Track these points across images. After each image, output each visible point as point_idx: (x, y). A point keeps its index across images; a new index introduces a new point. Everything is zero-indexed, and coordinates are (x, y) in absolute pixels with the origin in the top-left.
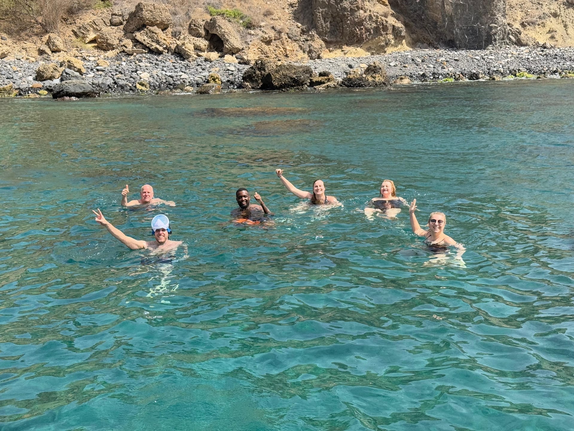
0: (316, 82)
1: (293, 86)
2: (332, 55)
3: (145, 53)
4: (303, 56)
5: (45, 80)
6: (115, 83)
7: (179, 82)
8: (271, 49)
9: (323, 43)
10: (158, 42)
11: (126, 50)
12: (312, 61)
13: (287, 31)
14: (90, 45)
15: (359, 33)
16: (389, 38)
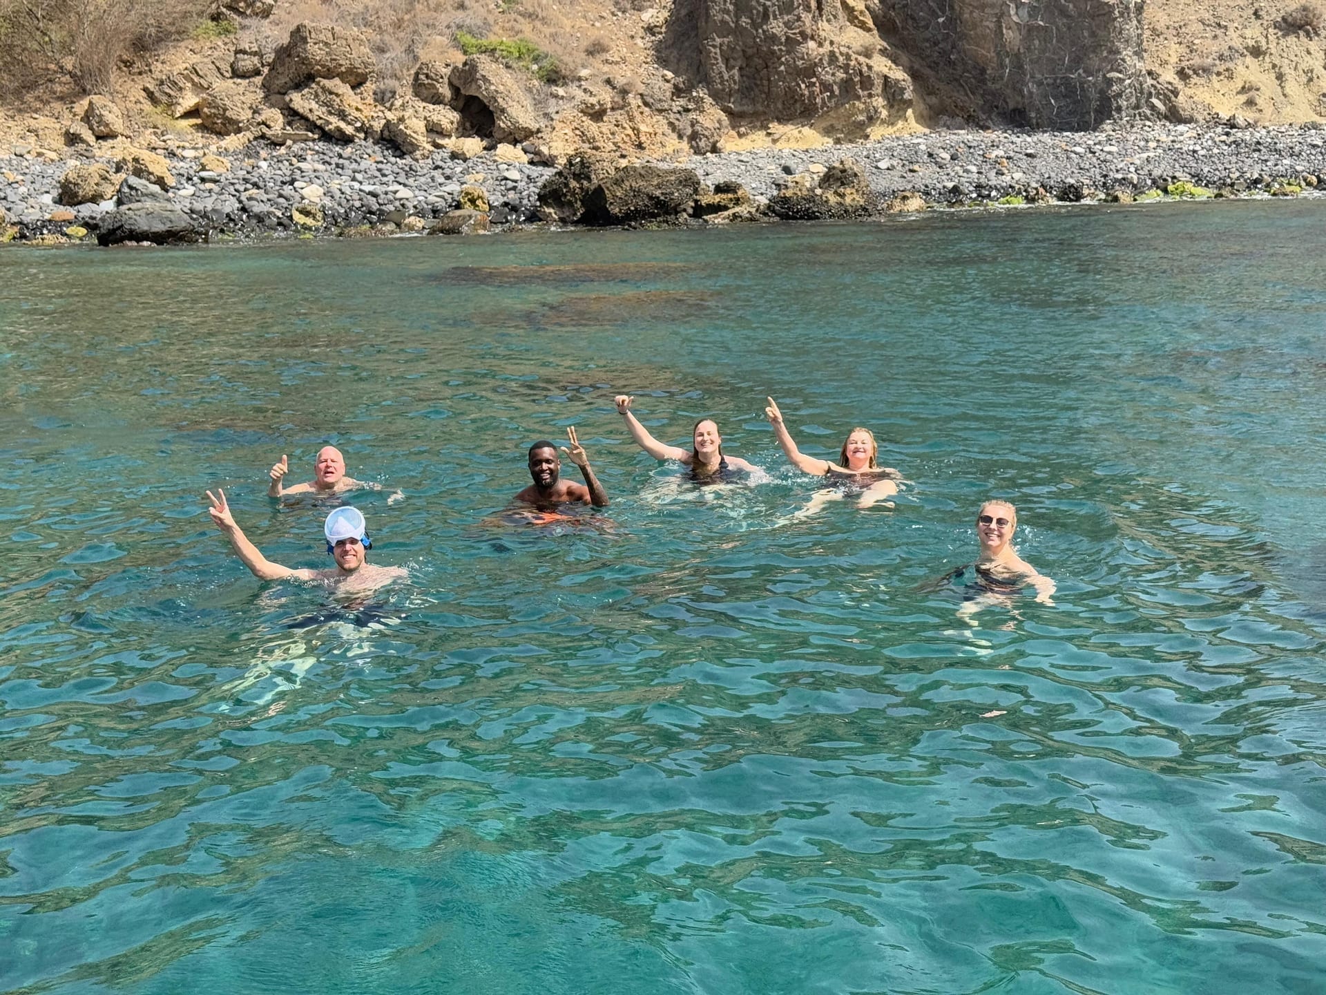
0: (708, 205)
1: (654, 216)
2: (744, 145)
3: (314, 140)
4: (679, 146)
5: (80, 203)
6: (244, 209)
7: (391, 208)
8: (604, 130)
9: (723, 116)
10: (342, 115)
11: (268, 132)
12: (699, 158)
13: (642, 89)
14: (185, 123)
15: (806, 92)
16: (875, 104)
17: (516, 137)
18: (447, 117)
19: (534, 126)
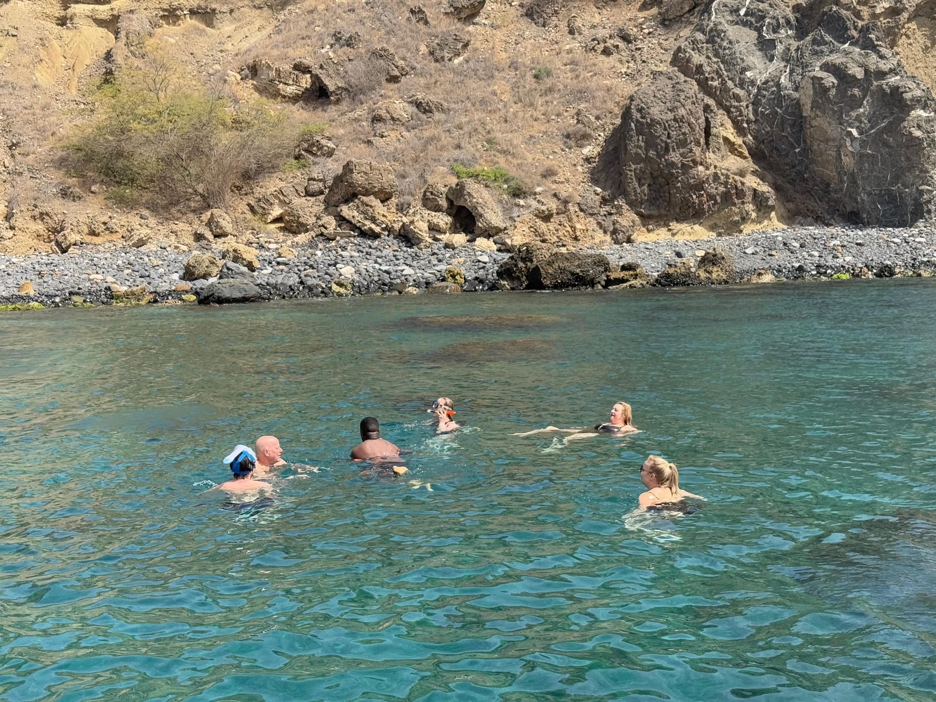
0: (615, 279)
1: (574, 286)
2: (651, 237)
3: (354, 237)
4: (605, 238)
5: (196, 279)
6: (302, 283)
7: (398, 281)
8: (551, 228)
9: (637, 218)
10: (373, 220)
11: (325, 232)
12: (617, 246)
13: (579, 199)
14: (273, 226)
15: (697, 201)
16: (747, 209)
17: (490, 233)
18: (443, 220)
19: (502, 225)
